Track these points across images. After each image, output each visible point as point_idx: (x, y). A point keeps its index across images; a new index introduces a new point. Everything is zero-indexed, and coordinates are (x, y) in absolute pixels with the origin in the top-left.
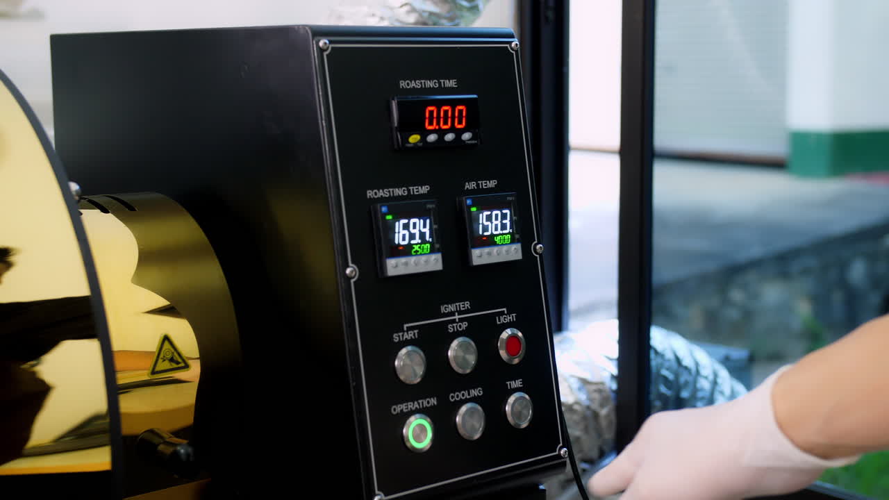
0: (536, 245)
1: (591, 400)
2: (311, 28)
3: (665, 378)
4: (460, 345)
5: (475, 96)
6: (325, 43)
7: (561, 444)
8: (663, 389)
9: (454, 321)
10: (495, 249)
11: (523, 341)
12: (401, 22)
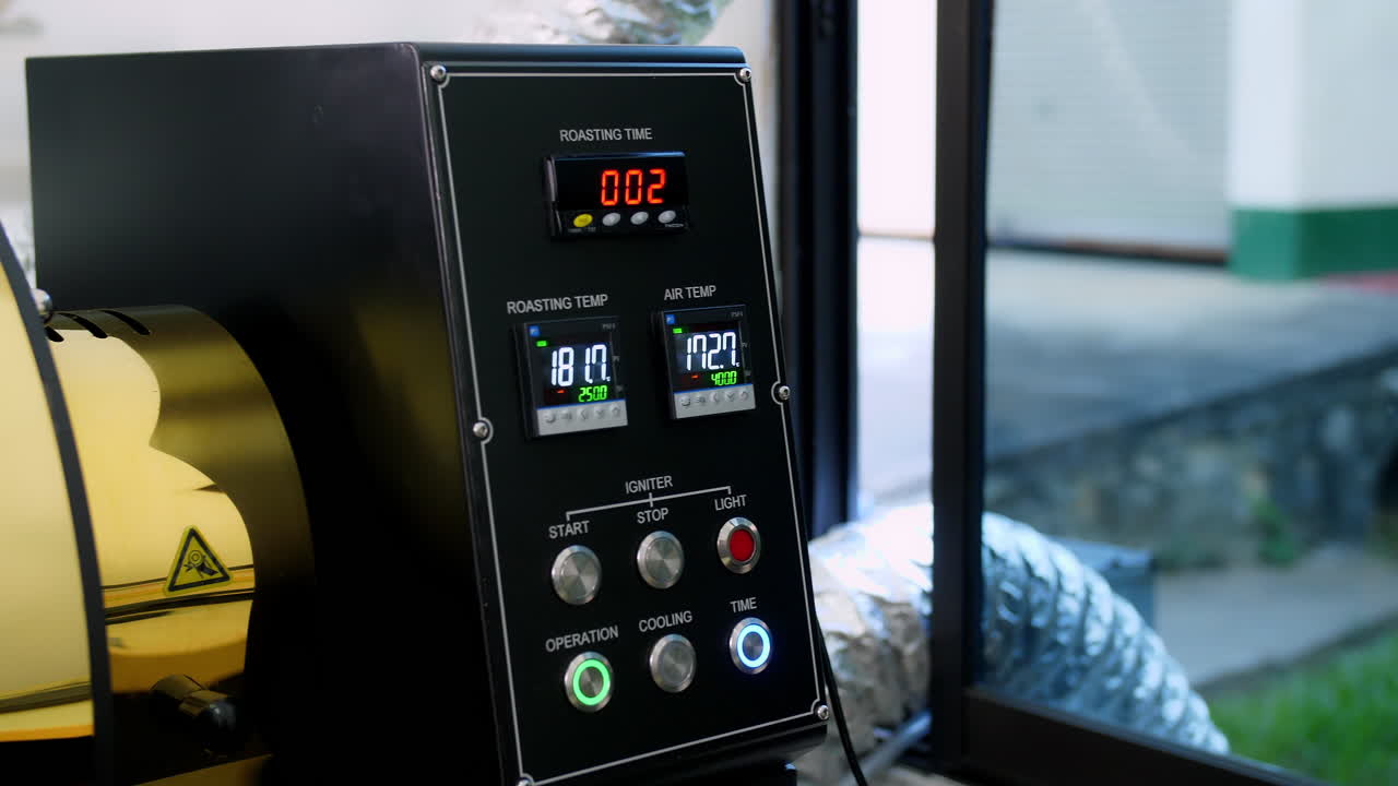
0: (778, 386)
1: (889, 629)
2: (417, 46)
3: (1008, 596)
4: (656, 544)
5: (680, 154)
6: (440, 71)
7: (818, 700)
8: (1005, 613)
9: (646, 506)
10: (712, 394)
11: (757, 539)
12: (588, 38)
